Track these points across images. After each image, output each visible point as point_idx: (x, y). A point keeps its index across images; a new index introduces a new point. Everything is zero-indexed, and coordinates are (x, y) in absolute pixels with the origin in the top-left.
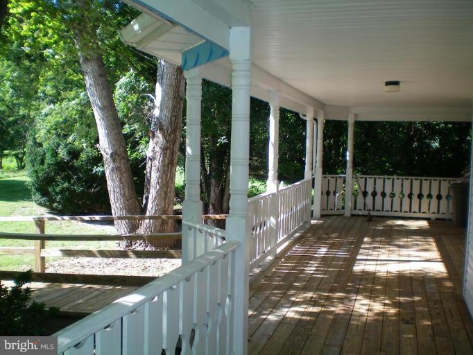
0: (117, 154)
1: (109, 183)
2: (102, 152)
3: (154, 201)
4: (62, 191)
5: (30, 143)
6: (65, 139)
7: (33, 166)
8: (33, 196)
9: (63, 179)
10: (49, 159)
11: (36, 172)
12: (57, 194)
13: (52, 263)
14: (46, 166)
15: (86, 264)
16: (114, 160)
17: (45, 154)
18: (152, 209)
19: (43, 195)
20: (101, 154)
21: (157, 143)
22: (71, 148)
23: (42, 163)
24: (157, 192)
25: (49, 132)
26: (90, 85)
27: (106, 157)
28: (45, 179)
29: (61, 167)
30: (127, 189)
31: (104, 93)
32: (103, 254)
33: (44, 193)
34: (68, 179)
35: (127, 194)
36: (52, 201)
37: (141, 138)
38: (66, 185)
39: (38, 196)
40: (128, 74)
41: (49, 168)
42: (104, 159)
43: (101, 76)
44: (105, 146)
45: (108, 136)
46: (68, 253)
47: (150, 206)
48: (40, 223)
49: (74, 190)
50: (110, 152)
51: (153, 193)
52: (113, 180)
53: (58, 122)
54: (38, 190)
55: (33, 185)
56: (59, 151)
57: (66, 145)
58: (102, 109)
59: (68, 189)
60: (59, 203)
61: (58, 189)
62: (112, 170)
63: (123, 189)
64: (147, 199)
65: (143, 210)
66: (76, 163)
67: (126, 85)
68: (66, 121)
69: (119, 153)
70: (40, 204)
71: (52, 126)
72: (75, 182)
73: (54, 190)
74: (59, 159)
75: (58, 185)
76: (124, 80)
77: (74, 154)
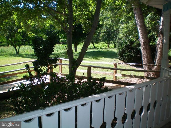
0: (145, 43)
1: (142, 53)
2: (140, 42)
3: (158, 60)
4: (128, 56)
5: (118, 39)
6: (129, 37)
7: (118, 47)
8: (118, 57)
9: (128, 52)
10: (124, 44)
11: (119, 49)
12: (126, 57)
13: (121, 80)
14: (122, 47)
15: (132, 81)
16: (144, 45)
17: (122, 42)
18: (157, 63)
19: (121, 57)
20: (140, 43)
21: (160, 39)
22: (131, 41)
23: (121, 46)
24: (160, 57)
25: (123, 35)
26: (137, 18)
27: (142, 44)
28: (122, 51)
29: (128, 47)
30: (148, 56)
31: (142, 21)
32: (136, 77)
33: (121, 56)
34: (130, 51)
35: (148, 57)
36: (124, 59)
37: (157, 37)
38: (129, 53)
39: (120, 57)
40: (151, 14)
41: (123, 47)
42: (141, 45)
43: (141, 15)
44: (141, 40)
45: (143, 36)
46: (124, 76)
47: (157, 62)
48: (116, 65)
49: (132, 55)
50: (143, 42)
51: (158, 57)
52: (144, 52)
53: (126, 31)
54: (119, 55)
55: (118, 53)
56: (127, 41)
57: (129, 40)
58: (141, 26)
59: (130, 55)
60: (126, 60)
61: (126, 55)
62: (144, 48)
63: (147, 55)
64: (156, 59)
65: (154, 63)
66: (133, 46)
67: (150, 17)
68: (129, 31)
69: (146, 42)
70: (120, 60)
71: (124, 33)
72: (132, 53)
73: (125, 55)
74: (127, 45)
75: (126, 54)
76: (149, 16)
77: (132, 42)
